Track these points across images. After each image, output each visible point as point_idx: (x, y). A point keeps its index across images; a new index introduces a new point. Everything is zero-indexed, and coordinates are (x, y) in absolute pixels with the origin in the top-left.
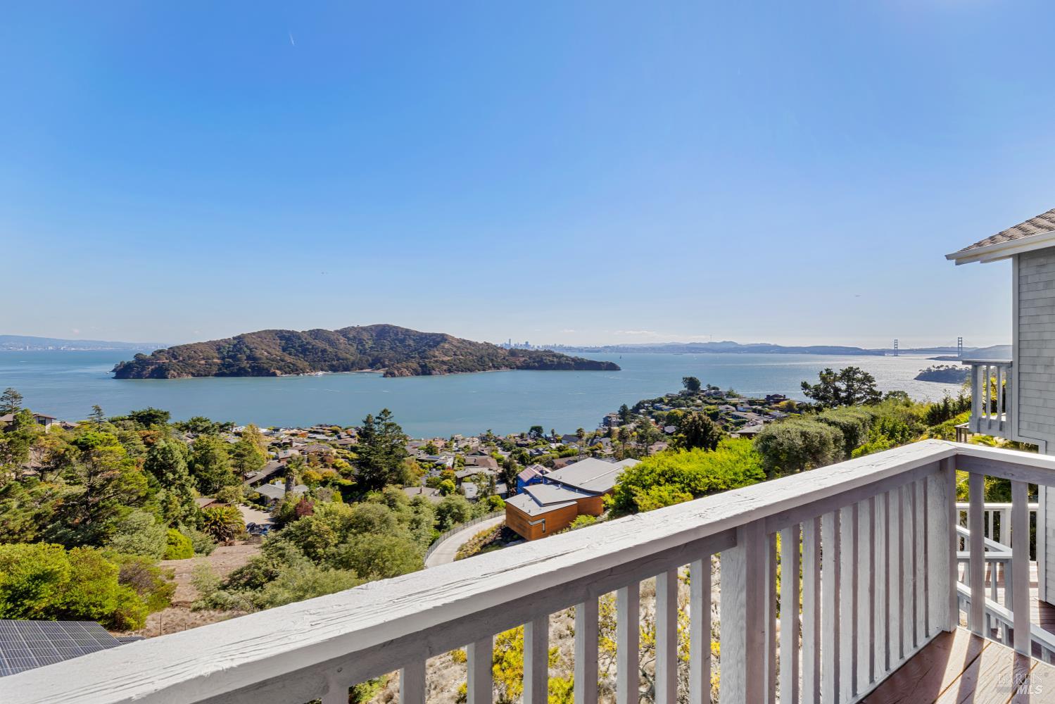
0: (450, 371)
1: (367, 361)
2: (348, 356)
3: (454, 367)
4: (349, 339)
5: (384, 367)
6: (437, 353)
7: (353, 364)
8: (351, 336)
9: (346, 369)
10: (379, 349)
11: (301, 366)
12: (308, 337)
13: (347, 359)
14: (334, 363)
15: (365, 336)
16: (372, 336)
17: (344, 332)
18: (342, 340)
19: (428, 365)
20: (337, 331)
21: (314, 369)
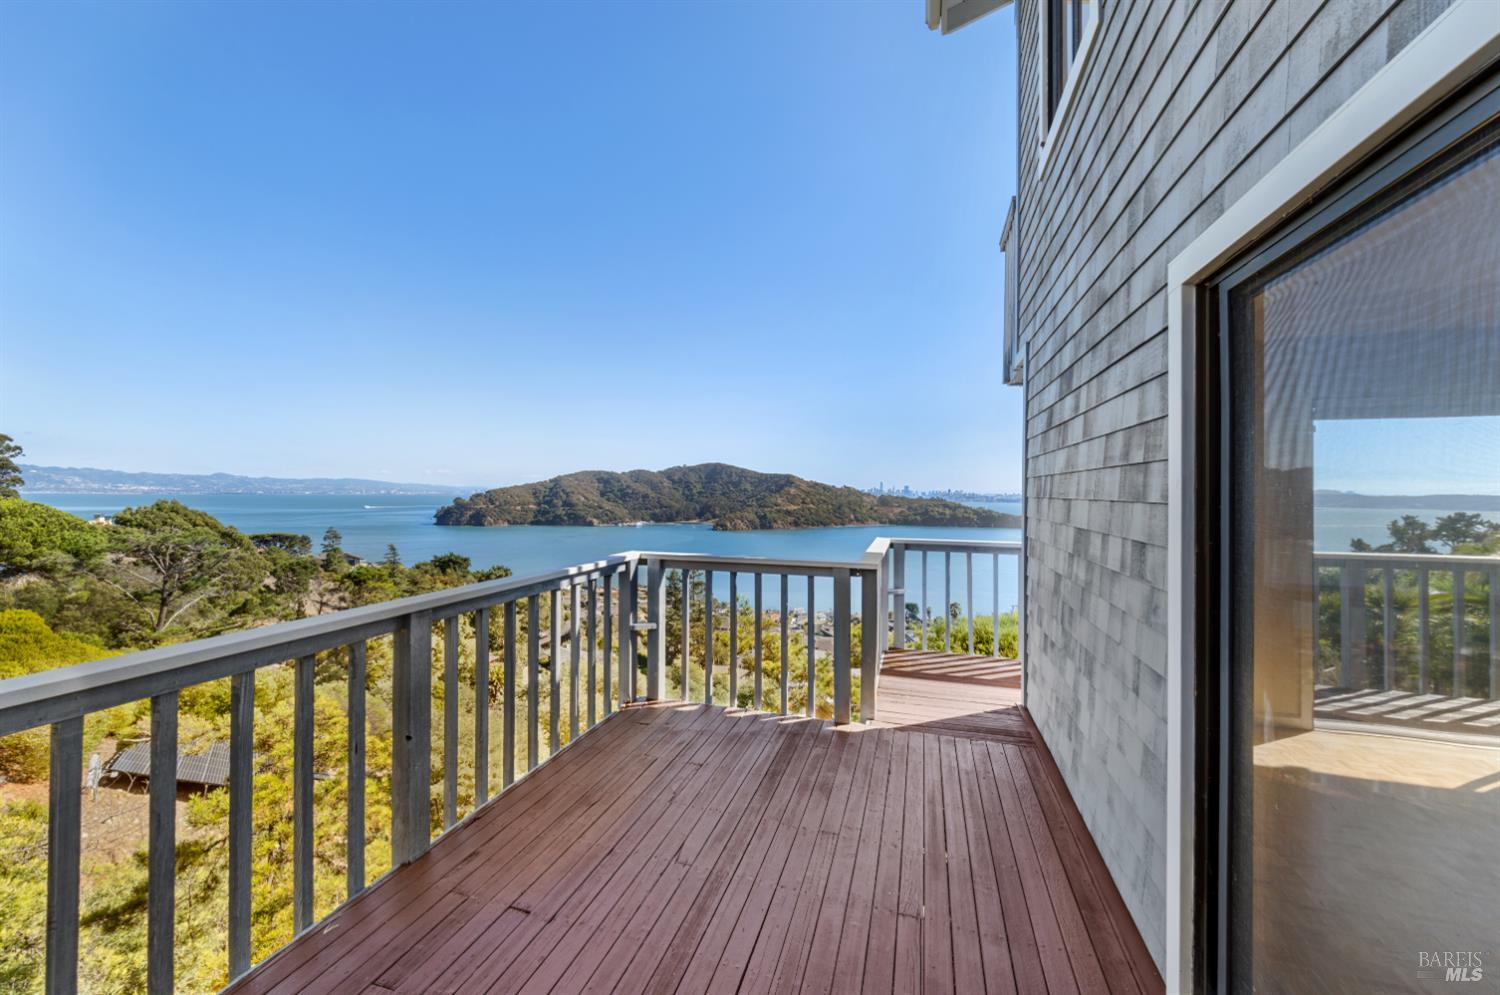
0: (796, 524)
1: (695, 509)
2: (673, 503)
3: (802, 519)
4: (674, 482)
5: (714, 517)
6: (779, 501)
7: (678, 513)
8: (676, 478)
9: (670, 519)
10: (709, 496)
11: (620, 515)
12: (629, 480)
13: (670, 507)
14: (657, 511)
15: (693, 478)
16: (700, 478)
17: (669, 474)
18: (667, 483)
19: (768, 515)
20: (660, 472)
21: (635, 518)
